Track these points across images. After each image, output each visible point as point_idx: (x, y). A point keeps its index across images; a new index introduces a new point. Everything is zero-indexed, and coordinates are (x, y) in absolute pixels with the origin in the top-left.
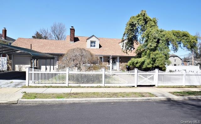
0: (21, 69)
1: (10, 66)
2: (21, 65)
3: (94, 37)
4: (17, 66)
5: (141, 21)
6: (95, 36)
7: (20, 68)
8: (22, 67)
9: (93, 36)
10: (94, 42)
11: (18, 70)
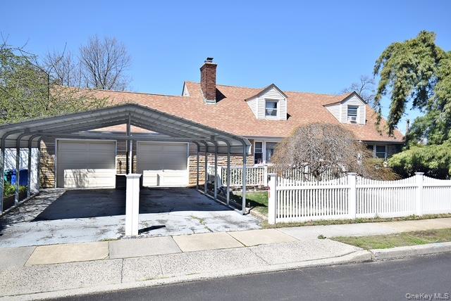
0: (81, 182)
1: (50, 175)
2: (81, 170)
3: (273, 90)
4: (69, 173)
5: (423, 57)
6: (276, 87)
7: (79, 180)
8: (84, 175)
9: (273, 86)
10: (274, 103)
11: (74, 186)
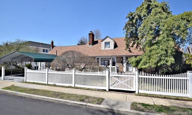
6: (109, 37)
9: (107, 37)
10: (108, 43)
